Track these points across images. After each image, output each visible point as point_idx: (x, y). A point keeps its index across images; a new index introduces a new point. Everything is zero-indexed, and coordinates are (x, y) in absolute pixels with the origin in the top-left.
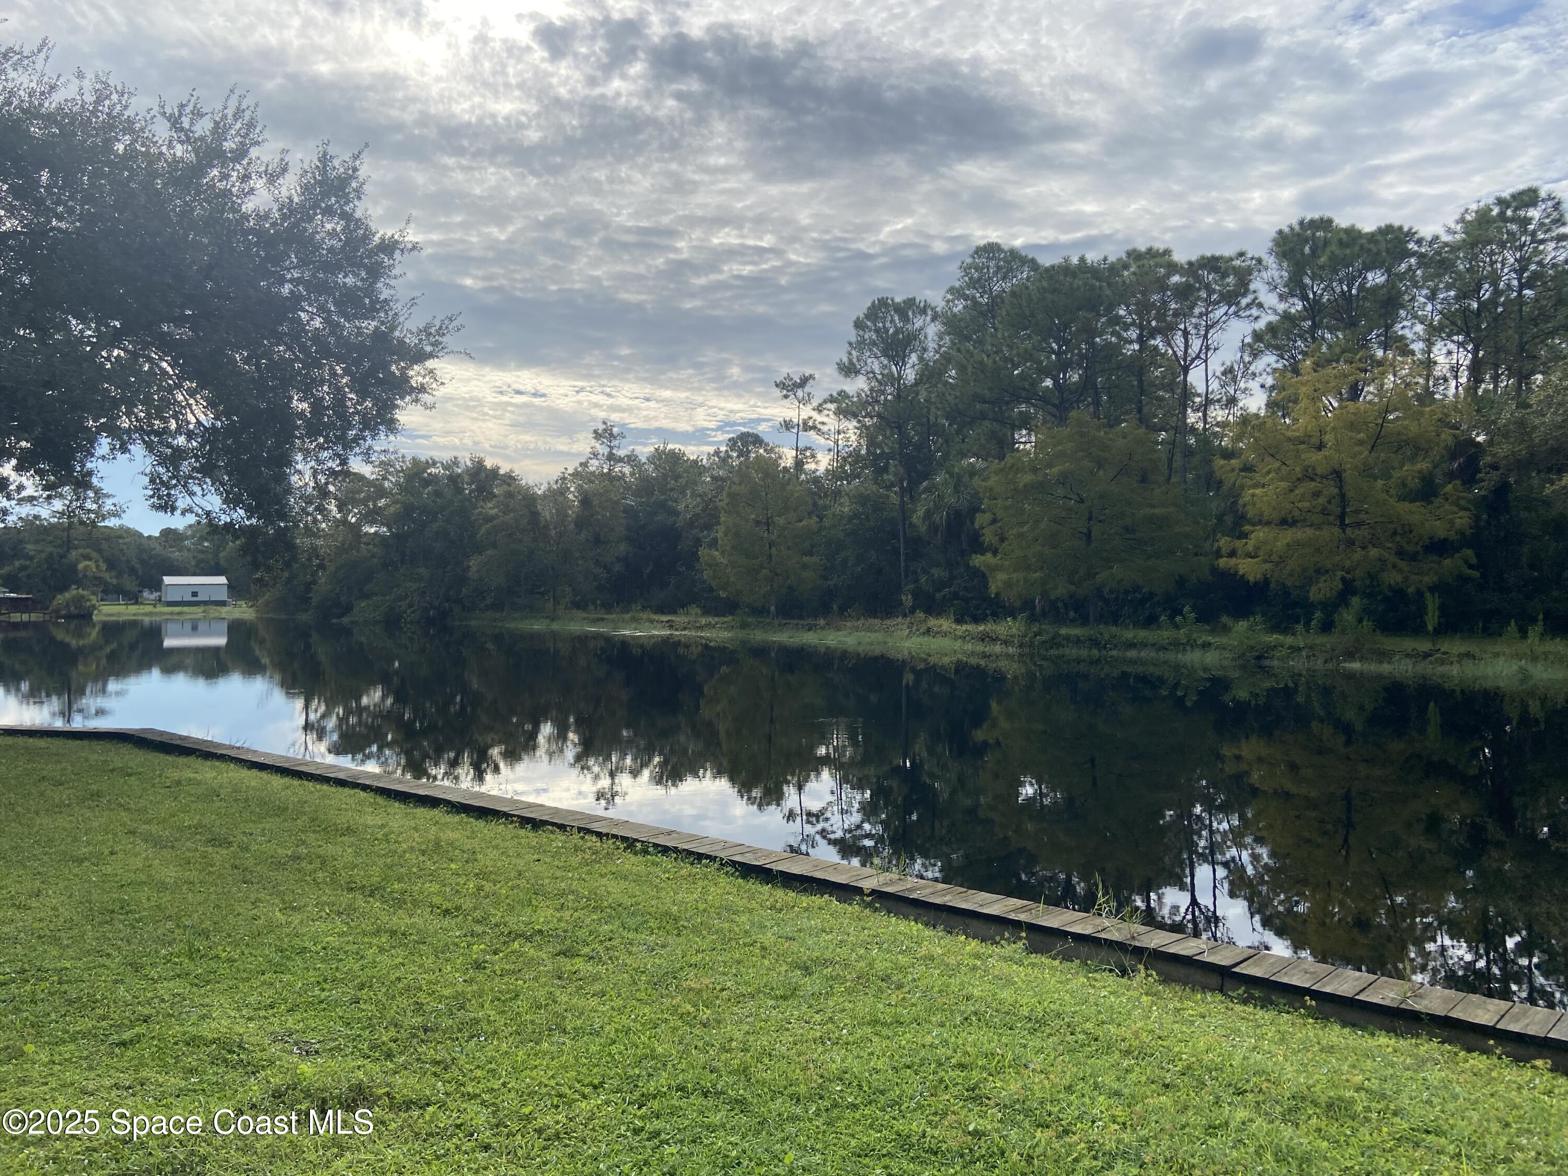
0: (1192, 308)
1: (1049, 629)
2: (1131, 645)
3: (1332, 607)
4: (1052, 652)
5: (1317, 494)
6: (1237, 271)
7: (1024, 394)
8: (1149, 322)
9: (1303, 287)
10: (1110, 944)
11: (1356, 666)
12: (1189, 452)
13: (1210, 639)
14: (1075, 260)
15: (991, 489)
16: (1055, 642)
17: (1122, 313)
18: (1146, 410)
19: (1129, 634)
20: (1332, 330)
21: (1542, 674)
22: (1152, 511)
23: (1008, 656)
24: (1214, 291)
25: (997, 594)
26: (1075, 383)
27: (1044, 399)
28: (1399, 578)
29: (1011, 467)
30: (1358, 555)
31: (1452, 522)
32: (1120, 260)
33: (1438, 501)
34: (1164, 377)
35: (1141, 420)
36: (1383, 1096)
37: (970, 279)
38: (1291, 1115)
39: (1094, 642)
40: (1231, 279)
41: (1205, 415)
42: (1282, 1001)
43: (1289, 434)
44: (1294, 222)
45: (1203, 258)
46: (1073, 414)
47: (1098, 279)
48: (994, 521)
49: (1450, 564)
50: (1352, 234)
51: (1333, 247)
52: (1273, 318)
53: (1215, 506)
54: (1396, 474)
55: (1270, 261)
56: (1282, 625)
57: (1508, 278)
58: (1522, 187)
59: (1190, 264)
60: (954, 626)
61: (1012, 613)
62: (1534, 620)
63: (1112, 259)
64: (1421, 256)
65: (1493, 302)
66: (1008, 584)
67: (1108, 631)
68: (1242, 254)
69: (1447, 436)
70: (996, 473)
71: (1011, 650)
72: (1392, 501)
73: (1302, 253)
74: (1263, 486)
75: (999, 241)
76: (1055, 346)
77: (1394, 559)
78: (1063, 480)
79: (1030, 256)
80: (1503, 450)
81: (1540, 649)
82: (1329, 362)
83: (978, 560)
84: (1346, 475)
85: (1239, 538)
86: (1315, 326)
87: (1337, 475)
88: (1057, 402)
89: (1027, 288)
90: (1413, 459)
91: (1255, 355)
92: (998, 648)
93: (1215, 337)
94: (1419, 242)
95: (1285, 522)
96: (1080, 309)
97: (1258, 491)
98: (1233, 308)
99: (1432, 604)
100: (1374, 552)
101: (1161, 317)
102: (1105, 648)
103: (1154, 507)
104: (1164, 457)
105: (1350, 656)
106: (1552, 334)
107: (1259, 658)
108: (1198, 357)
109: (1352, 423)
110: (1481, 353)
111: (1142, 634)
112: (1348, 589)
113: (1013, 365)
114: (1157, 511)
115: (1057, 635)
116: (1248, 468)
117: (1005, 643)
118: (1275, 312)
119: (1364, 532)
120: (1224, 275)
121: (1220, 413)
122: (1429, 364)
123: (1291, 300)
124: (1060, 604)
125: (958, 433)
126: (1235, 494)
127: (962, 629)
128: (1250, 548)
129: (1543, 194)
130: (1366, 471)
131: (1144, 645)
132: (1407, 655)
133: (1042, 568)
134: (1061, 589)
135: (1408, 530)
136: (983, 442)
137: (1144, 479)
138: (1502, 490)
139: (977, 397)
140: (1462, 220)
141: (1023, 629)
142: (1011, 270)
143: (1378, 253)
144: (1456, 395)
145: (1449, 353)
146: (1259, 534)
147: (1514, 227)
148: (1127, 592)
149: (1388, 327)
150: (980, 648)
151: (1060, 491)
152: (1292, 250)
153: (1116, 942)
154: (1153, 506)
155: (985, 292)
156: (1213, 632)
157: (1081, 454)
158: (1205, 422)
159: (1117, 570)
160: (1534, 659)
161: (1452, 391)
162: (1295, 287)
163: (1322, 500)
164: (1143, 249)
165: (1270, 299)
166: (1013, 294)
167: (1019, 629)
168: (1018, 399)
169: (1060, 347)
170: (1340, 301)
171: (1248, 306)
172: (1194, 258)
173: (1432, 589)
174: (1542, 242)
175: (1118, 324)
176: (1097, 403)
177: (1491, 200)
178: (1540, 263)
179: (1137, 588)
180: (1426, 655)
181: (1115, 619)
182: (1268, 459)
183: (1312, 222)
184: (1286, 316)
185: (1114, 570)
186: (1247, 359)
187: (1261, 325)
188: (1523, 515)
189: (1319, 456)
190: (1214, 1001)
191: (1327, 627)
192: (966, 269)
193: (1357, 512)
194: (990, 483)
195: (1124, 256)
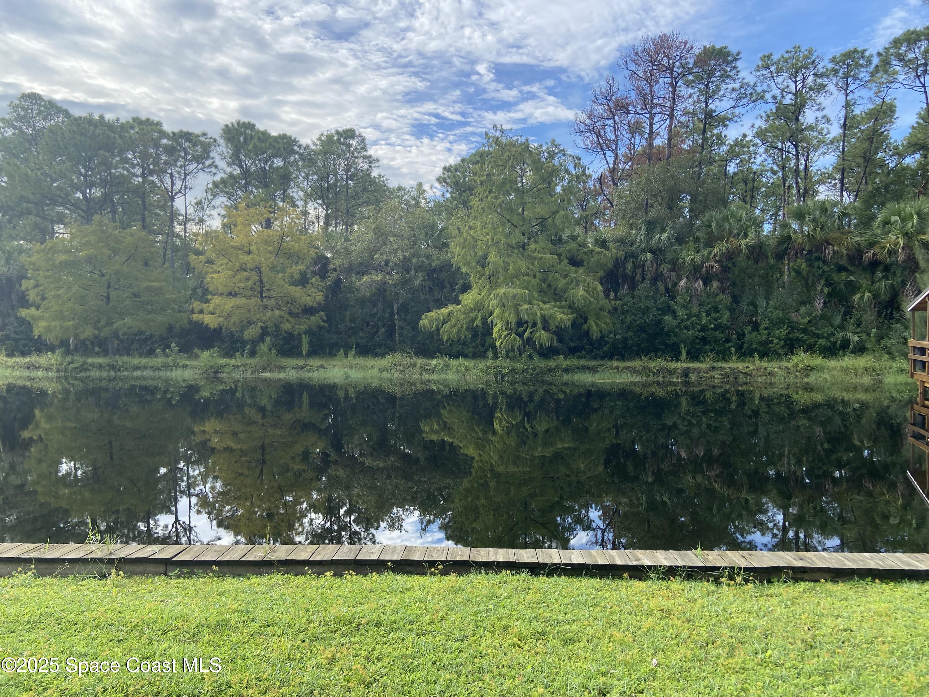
0: (176, 160)
1: (79, 360)
2: (137, 368)
3: (255, 343)
4: (81, 374)
5: (248, 279)
6: (202, 144)
7: (60, 200)
8: (148, 166)
9: (240, 160)
10: (94, 560)
11: (267, 375)
12: (175, 249)
13: (188, 363)
14: (97, 117)
15: (34, 264)
16: (83, 368)
17: (130, 156)
18: (148, 220)
19: (136, 361)
20: (257, 187)
21: (355, 375)
22: (151, 284)
23: (47, 378)
24: (189, 154)
25: (40, 337)
26: (98, 197)
27: (76, 205)
28: (290, 327)
29: (50, 249)
30: (269, 314)
31: (315, 298)
32: (128, 122)
33: (309, 286)
34: (159, 201)
35: (144, 227)
36: (248, 612)
37: (18, 115)
38: (194, 638)
39: (112, 367)
40: (198, 148)
41: (185, 228)
42: (200, 571)
43: (232, 244)
44: (234, 121)
45: (181, 131)
46: (96, 217)
47: (112, 132)
48: (37, 286)
49: (315, 320)
50: (265, 136)
51: (255, 141)
52: (223, 175)
53: (192, 283)
54: (289, 271)
55: (221, 141)
56: (229, 354)
57: (342, 174)
58: (349, 127)
59: (174, 133)
60: (5, 359)
61: (52, 349)
62: (351, 348)
63: (123, 120)
64: (301, 155)
65: (335, 185)
66: (48, 330)
67: (121, 360)
68: (205, 134)
69: (312, 252)
70: (38, 252)
71: (50, 374)
72: (286, 285)
73: (239, 141)
74: (219, 272)
75: (41, 93)
76: (83, 171)
77: (287, 316)
78: (90, 260)
79: (64, 108)
80: (338, 262)
81: (354, 362)
82: (255, 205)
83: (24, 313)
84: (263, 269)
85: (206, 302)
86: (247, 184)
87: (258, 269)
88: (85, 208)
89: (61, 129)
90: (297, 263)
91: (215, 195)
92: (40, 373)
93: (190, 181)
94: (300, 146)
95: (232, 294)
96: (100, 149)
97: (215, 276)
98: (200, 166)
99: (305, 340)
100: (277, 312)
101: (156, 164)
102: (119, 370)
103: (153, 281)
104: (161, 251)
105: (265, 369)
106: (361, 205)
107: (216, 372)
108: (180, 192)
109: (266, 241)
110: (330, 211)
111: (144, 361)
112: (264, 333)
113: (52, 179)
114: (154, 284)
115: (85, 363)
116: (210, 262)
117: (47, 369)
118: (225, 172)
119: (273, 302)
120: (195, 145)
121: (194, 227)
122: (305, 213)
123: (234, 167)
124: (88, 343)
125: (9, 222)
126: (201, 277)
127: (11, 361)
128: (211, 309)
129: (357, 133)
130: (273, 268)
131: (145, 368)
132: (293, 368)
133: (73, 319)
134: (88, 332)
135: (293, 301)
136: (29, 230)
137: (146, 264)
138: (338, 282)
139: (22, 198)
140: (320, 139)
141: (59, 359)
142: (50, 114)
143: (279, 149)
144: (318, 232)
145: (315, 209)
146: (217, 300)
147: (344, 148)
148: (136, 335)
149: (285, 191)
150: (26, 373)
151: (88, 268)
152: (233, 138)
153: (98, 559)
154: (150, 281)
155: (30, 126)
156: (189, 358)
157: (101, 244)
158: (185, 232)
159: (128, 320)
160: (351, 367)
161: (316, 229)
162: (236, 160)
163: (250, 283)
164: (144, 119)
165: (222, 164)
166: (51, 130)
167: (56, 360)
168: (55, 203)
169: (86, 172)
170: (260, 172)
171: (210, 166)
172: (176, 131)
173: (305, 333)
174: (357, 158)
175: (127, 163)
176: (114, 212)
177: (333, 132)
178: (356, 169)
179: (142, 332)
180: (302, 368)
181: (128, 352)
182: (221, 257)
183: (244, 124)
184: (231, 176)
185: (125, 321)
186: (210, 197)
187: (217, 178)
188: (348, 295)
189: (249, 257)
190: (160, 581)
191: (253, 354)
192: (15, 108)
193: (269, 290)
194: (33, 259)
195: (131, 121)
